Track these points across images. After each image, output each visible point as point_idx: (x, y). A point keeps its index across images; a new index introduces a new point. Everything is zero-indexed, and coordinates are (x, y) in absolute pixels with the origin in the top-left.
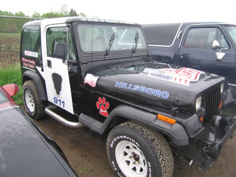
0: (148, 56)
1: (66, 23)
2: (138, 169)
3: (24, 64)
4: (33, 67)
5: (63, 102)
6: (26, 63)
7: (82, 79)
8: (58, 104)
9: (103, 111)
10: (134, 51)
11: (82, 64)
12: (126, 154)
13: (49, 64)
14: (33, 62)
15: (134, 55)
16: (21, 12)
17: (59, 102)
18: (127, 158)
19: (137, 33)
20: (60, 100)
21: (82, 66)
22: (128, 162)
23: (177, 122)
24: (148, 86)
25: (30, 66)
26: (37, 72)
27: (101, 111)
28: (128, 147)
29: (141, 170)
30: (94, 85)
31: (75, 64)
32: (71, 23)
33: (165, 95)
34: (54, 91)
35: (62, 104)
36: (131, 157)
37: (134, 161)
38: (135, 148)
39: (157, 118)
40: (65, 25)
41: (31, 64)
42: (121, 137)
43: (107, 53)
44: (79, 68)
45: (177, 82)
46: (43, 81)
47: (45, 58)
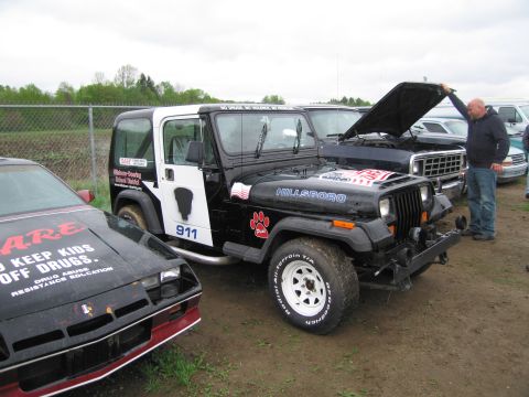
0: (318, 157)
1: (199, 113)
2: (312, 301)
3: (117, 180)
4: (137, 183)
5: (195, 231)
6: (122, 177)
7: (227, 191)
8: (185, 236)
9: (260, 232)
10: (296, 151)
11: (227, 169)
12: (296, 281)
13: (170, 174)
14: (139, 176)
15: (296, 156)
16: (33, 86)
17: (186, 233)
18: (298, 287)
19: (300, 123)
20: (188, 229)
21: (226, 173)
22: (299, 293)
23: (357, 226)
24: (319, 190)
25: (131, 182)
26: (146, 190)
27: (258, 231)
28: (300, 272)
29: (317, 301)
30: (246, 197)
31: (215, 171)
32: (208, 113)
33: (342, 198)
34: (178, 216)
35: (192, 235)
36: (303, 286)
37: (307, 290)
38: (310, 271)
39: (333, 225)
40: (198, 116)
41: (131, 178)
42: (290, 256)
43: (257, 154)
44: (223, 175)
45: (357, 183)
46: (156, 203)
47: (161, 168)
